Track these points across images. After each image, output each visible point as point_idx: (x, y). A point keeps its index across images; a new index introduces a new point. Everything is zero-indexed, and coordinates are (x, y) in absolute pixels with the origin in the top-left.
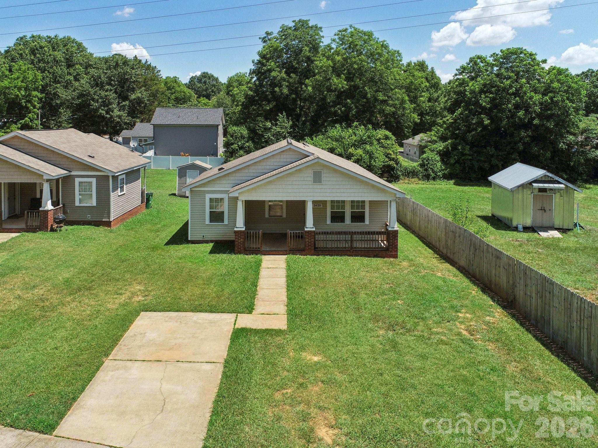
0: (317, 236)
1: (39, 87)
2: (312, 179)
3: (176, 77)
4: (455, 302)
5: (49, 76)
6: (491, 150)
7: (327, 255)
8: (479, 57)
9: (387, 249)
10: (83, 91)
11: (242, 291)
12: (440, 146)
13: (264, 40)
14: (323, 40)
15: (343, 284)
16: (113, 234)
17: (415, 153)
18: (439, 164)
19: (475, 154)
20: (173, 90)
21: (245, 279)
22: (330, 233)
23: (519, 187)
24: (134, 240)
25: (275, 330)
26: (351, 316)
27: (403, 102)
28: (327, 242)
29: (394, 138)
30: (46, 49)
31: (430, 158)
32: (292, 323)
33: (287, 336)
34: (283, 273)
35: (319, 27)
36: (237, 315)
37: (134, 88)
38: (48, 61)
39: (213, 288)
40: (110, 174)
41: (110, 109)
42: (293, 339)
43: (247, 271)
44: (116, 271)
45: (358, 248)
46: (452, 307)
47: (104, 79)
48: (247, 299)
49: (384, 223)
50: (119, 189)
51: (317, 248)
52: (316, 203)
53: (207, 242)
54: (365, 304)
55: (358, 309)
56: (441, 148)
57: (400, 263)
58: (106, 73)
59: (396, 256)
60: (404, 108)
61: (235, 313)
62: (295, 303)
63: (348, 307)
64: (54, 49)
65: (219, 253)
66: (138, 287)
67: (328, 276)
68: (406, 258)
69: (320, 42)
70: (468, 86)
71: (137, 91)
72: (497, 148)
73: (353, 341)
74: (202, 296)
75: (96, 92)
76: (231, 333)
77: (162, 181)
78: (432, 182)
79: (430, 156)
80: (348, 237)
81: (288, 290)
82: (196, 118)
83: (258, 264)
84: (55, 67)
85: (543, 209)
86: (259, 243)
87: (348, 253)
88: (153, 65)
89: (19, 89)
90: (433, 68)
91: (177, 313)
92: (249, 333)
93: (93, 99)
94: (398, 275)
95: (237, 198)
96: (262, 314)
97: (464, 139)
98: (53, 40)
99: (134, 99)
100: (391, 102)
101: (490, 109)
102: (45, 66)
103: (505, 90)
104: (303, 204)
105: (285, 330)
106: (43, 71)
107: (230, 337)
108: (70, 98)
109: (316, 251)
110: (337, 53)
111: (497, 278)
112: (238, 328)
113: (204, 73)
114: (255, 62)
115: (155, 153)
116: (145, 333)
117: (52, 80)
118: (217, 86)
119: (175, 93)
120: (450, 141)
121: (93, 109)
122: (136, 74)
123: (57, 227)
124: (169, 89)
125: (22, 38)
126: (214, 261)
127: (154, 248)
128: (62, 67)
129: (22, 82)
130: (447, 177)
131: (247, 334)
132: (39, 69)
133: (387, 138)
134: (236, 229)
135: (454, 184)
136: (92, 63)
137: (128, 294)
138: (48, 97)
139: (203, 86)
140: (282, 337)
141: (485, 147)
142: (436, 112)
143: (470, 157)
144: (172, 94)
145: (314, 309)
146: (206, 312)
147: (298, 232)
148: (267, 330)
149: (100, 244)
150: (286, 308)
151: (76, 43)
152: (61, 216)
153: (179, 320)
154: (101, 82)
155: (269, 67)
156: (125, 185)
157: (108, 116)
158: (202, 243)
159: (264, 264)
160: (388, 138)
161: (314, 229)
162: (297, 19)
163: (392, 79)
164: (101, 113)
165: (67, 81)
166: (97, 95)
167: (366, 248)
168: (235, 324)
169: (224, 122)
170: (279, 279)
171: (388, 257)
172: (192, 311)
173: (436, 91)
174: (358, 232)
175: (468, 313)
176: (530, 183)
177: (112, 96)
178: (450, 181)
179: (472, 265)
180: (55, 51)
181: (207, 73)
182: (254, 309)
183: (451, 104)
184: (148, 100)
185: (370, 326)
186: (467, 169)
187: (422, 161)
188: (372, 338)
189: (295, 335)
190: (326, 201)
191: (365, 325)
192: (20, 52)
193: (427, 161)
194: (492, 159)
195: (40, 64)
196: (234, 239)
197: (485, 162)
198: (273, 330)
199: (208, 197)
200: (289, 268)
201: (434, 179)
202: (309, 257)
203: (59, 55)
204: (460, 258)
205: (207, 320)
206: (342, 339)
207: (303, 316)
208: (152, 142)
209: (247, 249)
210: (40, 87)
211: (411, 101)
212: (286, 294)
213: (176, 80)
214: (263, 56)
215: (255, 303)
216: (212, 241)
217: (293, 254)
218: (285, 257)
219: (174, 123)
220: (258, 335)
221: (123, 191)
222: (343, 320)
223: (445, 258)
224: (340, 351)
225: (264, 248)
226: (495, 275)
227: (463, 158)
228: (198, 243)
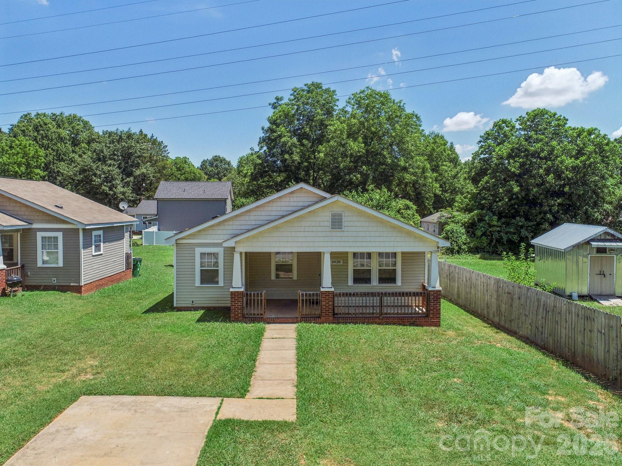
0: (336, 299)
1: (41, 165)
2: (329, 224)
3: (186, 158)
4: (535, 381)
5: (53, 154)
6: (520, 221)
7: (350, 323)
8: (504, 122)
9: (427, 315)
10: (84, 166)
11: (234, 366)
12: (465, 217)
13: (274, 106)
14: (337, 103)
15: (375, 357)
16: (82, 301)
17: (434, 231)
18: (464, 237)
19: (504, 226)
20: (183, 171)
21: (241, 351)
22: (354, 295)
23: (574, 246)
24: (107, 308)
25: (278, 423)
26: (391, 401)
27: (424, 170)
28: (350, 308)
29: (415, 207)
30: (50, 125)
31: (455, 230)
32: (304, 412)
33: (296, 432)
34: (293, 344)
35: (333, 91)
36: (222, 400)
37: (138, 163)
38: (52, 138)
39: (194, 363)
40: (80, 227)
41: (113, 185)
42: (305, 436)
43: (244, 341)
44: (70, 342)
45: (389, 314)
46: (535, 387)
47: (106, 152)
48: (239, 378)
49: (421, 284)
50: (93, 246)
51: (337, 314)
52: (334, 255)
53: (196, 309)
54: (409, 383)
55: (400, 391)
56: (466, 220)
57: (445, 333)
58: (109, 147)
59: (437, 324)
60: (425, 178)
61: (219, 397)
62: (309, 382)
63: (385, 389)
64: (59, 126)
65: (209, 321)
66: (91, 362)
67: (352, 347)
68: (451, 327)
69: (335, 105)
70: (494, 151)
71: (142, 166)
72: (527, 219)
73: (400, 439)
74: (177, 374)
75: (98, 167)
76: (209, 428)
77: (163, 255)
78: (457, 256)
79: (455, 228)
80: (376, 300)
81: (298, 365)
82: (202, 192)
83: (260, 334)
84: (59, 145)
85: (602, 274)
86: (261, 309)
87: (377, 320)
88: (159, 140)
89: (19, 165)
90: (452, 143)
91: (133, 398)
92: (237, 428)
93: (95, 175)
94: (446, 347)
95: (233, 248)
96: (260, 398)
97: (490, 209)
98: (58, 117)
99: (139, 175)
100: (411, 170)
101: (520, 175)
102: (49, 144)
103: (536, 155)
104: (317, 257)
105: (292, 423)
106: (46, 148)
107: (206, 434)
108: (72, 173)
109: (336, 318)
110: (354, 116)
111: (587, 348)
112: (220, 420)
113: (216, 156)
114: (265, 129)
115: (159, 230)
116: (74, 428)
117: (55, 157)
118: (229, 169)
119: (184, 174)
120: (476, 212)
121: (96, 185)
122: (141, 149)
123: (11, 292)
124: (179, 169)
125: (26, 116)
126: (203, 330)
127: (129, 317)
128: (67, 145)
129: (23, 158)
130: (473, 251)
131: (233, 430)
132: (42, 146)
133: (407, 208)
134: (231, 290)
135: (480, 258)
136: (95, 137)
137: (74, 371)
138: (51, 176)
139: (215, 169)
140: (289, 433)
141: (514, 217)
142: (455, 189)
143: (498, 229)
144: (182, 175)
145: (336, 391)
146: (178, 395)
147: (312, 293)
148: (265, 422)
149: (61, 311)
150: (296, 390)
151: (82, 121)
152: (15, 277)
153: (134, 408)
154: (103, 156)
155: (279, 133)
156: (102, 244)
157: (111, 193)
158: (191, 310)
159: (267, 334)
160: (409, 208)
161: (333, 289)
162: (310, 83)
163: (412, 145)
164: (104, 190)
165: (71, 159)
166: (99, 171)
167: (400, 314)
168: (217, 413)
169: (233, 198)
170: (287, 351)
171: (427, 325)
172: (157, 394)
173: (454, 167)
174: (389, 294)
175: (559, 395)
176: (588, 242)
177: (116, 171)
178: (477, 256)
179: (542, 334)
180: (60, 128)
181: (219, 157)
182: (248, 391)
183: (476, 174)
184: (154, 177)
185: (422, 415)
186: (494, 241)
187: (446, 233)
188: (429, 434)
189: (308, 431)
190: (347, 253)
191: (414, 414)
192: (23, 128)
193: (451, 233)
194: (521, 230)
195: (44, 141)
196: (229, 305)
197: (514, 234)
198: (274, 422)
199: (198, 251)
200: (300, 338)
201: (458, 252)
202: (326, 325)
203: (65, 133)
204: (520, 326)
205: (176, 407)
206: (382, 437)
207: (321, 401)
208: (156, 217)
209: (247, 316)
210: (43, 165)
211: (433, 170)
212: (296, 370)
213: (185, 160)
214: (273, 122)
215: (251, 383)
216: (202, 308)
217: (306, 322)
218: (295, 325)
219: (179, 197)
220: (252, 431)
221: (100, 250)
222: (381, 407)
223: (499, 327)
224: (382, 456)
225: (269, 315)
226: (583, 344)
227: (490, 230)
228: (185, 311)
